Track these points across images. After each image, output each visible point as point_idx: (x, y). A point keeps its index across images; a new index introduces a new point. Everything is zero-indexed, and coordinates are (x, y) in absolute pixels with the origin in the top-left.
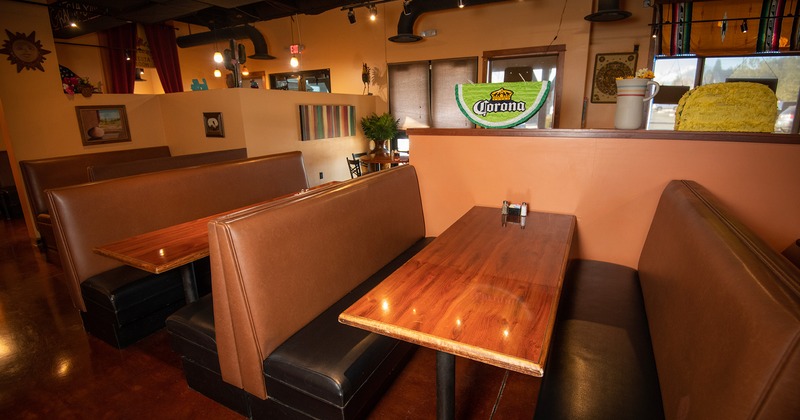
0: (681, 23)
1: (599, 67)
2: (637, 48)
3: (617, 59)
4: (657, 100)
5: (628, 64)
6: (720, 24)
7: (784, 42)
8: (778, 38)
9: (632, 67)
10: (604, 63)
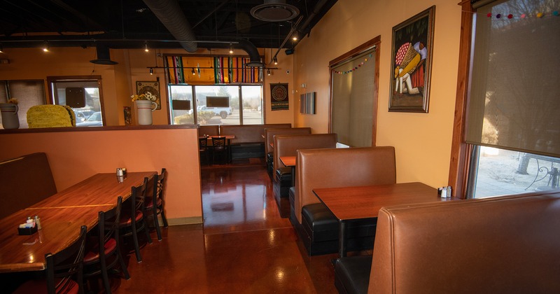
0: (178, 67)
1: (139, 89)
2: (158, 79)
3: (148, 84)
4: (175, 108)
5: (155, 87)
6: (197, 69)
7: (226, 79)
8: (223, 77)
9: (157, 89)
10: (142, 87)
